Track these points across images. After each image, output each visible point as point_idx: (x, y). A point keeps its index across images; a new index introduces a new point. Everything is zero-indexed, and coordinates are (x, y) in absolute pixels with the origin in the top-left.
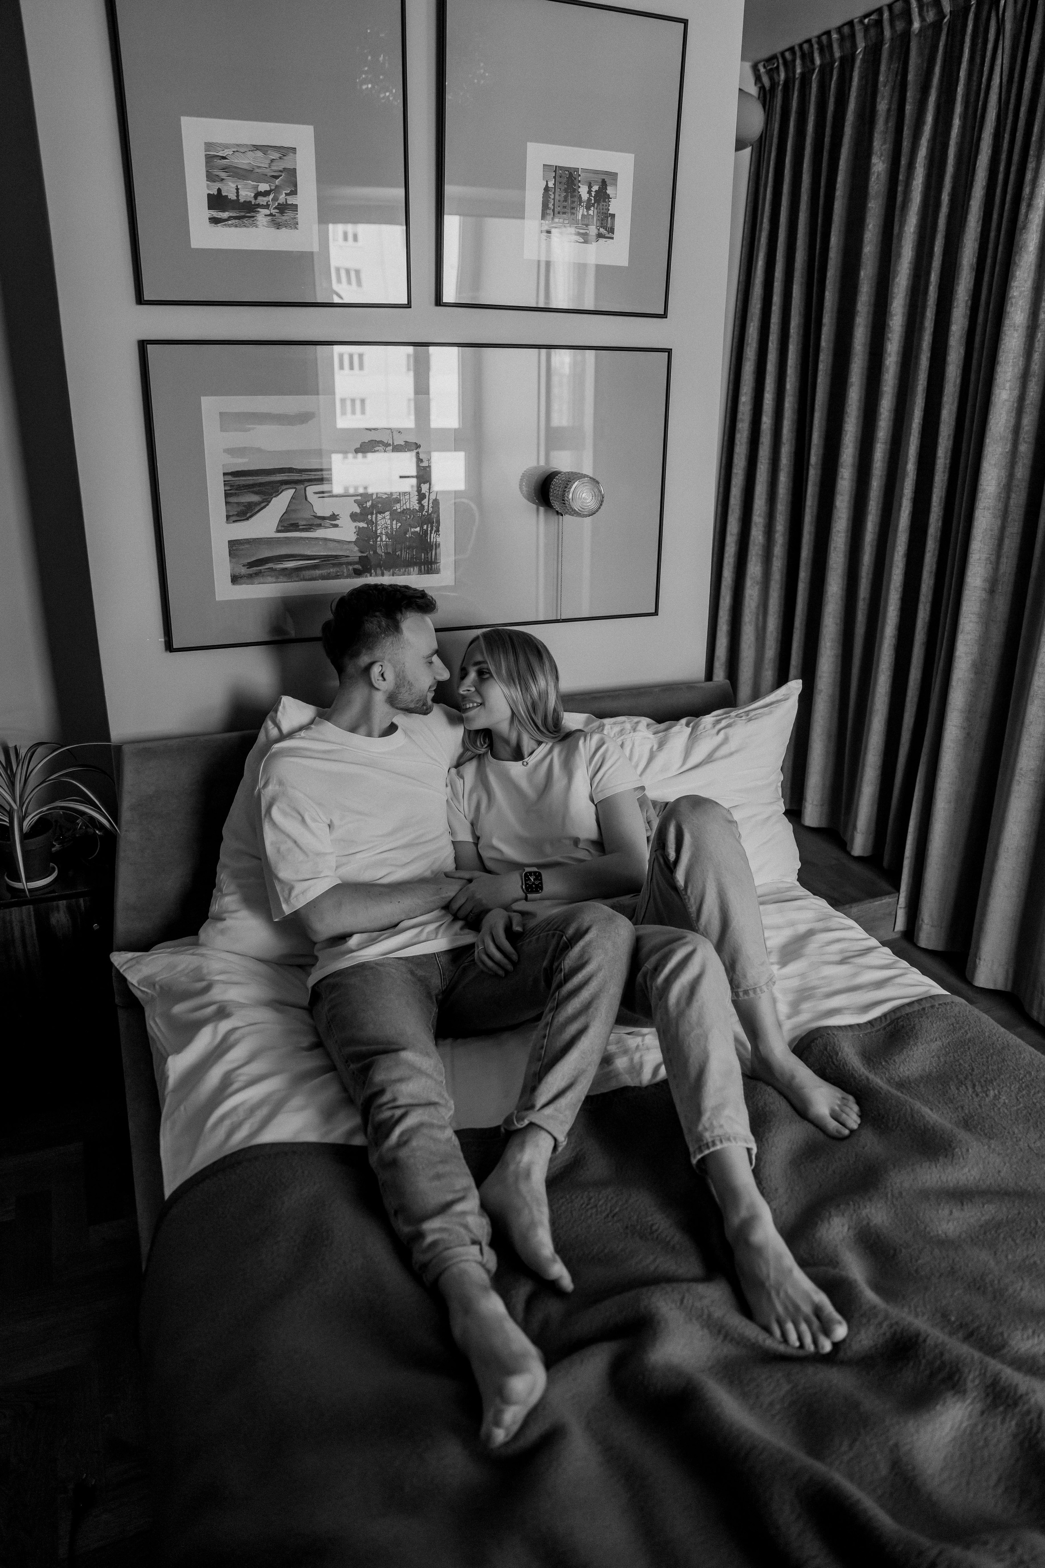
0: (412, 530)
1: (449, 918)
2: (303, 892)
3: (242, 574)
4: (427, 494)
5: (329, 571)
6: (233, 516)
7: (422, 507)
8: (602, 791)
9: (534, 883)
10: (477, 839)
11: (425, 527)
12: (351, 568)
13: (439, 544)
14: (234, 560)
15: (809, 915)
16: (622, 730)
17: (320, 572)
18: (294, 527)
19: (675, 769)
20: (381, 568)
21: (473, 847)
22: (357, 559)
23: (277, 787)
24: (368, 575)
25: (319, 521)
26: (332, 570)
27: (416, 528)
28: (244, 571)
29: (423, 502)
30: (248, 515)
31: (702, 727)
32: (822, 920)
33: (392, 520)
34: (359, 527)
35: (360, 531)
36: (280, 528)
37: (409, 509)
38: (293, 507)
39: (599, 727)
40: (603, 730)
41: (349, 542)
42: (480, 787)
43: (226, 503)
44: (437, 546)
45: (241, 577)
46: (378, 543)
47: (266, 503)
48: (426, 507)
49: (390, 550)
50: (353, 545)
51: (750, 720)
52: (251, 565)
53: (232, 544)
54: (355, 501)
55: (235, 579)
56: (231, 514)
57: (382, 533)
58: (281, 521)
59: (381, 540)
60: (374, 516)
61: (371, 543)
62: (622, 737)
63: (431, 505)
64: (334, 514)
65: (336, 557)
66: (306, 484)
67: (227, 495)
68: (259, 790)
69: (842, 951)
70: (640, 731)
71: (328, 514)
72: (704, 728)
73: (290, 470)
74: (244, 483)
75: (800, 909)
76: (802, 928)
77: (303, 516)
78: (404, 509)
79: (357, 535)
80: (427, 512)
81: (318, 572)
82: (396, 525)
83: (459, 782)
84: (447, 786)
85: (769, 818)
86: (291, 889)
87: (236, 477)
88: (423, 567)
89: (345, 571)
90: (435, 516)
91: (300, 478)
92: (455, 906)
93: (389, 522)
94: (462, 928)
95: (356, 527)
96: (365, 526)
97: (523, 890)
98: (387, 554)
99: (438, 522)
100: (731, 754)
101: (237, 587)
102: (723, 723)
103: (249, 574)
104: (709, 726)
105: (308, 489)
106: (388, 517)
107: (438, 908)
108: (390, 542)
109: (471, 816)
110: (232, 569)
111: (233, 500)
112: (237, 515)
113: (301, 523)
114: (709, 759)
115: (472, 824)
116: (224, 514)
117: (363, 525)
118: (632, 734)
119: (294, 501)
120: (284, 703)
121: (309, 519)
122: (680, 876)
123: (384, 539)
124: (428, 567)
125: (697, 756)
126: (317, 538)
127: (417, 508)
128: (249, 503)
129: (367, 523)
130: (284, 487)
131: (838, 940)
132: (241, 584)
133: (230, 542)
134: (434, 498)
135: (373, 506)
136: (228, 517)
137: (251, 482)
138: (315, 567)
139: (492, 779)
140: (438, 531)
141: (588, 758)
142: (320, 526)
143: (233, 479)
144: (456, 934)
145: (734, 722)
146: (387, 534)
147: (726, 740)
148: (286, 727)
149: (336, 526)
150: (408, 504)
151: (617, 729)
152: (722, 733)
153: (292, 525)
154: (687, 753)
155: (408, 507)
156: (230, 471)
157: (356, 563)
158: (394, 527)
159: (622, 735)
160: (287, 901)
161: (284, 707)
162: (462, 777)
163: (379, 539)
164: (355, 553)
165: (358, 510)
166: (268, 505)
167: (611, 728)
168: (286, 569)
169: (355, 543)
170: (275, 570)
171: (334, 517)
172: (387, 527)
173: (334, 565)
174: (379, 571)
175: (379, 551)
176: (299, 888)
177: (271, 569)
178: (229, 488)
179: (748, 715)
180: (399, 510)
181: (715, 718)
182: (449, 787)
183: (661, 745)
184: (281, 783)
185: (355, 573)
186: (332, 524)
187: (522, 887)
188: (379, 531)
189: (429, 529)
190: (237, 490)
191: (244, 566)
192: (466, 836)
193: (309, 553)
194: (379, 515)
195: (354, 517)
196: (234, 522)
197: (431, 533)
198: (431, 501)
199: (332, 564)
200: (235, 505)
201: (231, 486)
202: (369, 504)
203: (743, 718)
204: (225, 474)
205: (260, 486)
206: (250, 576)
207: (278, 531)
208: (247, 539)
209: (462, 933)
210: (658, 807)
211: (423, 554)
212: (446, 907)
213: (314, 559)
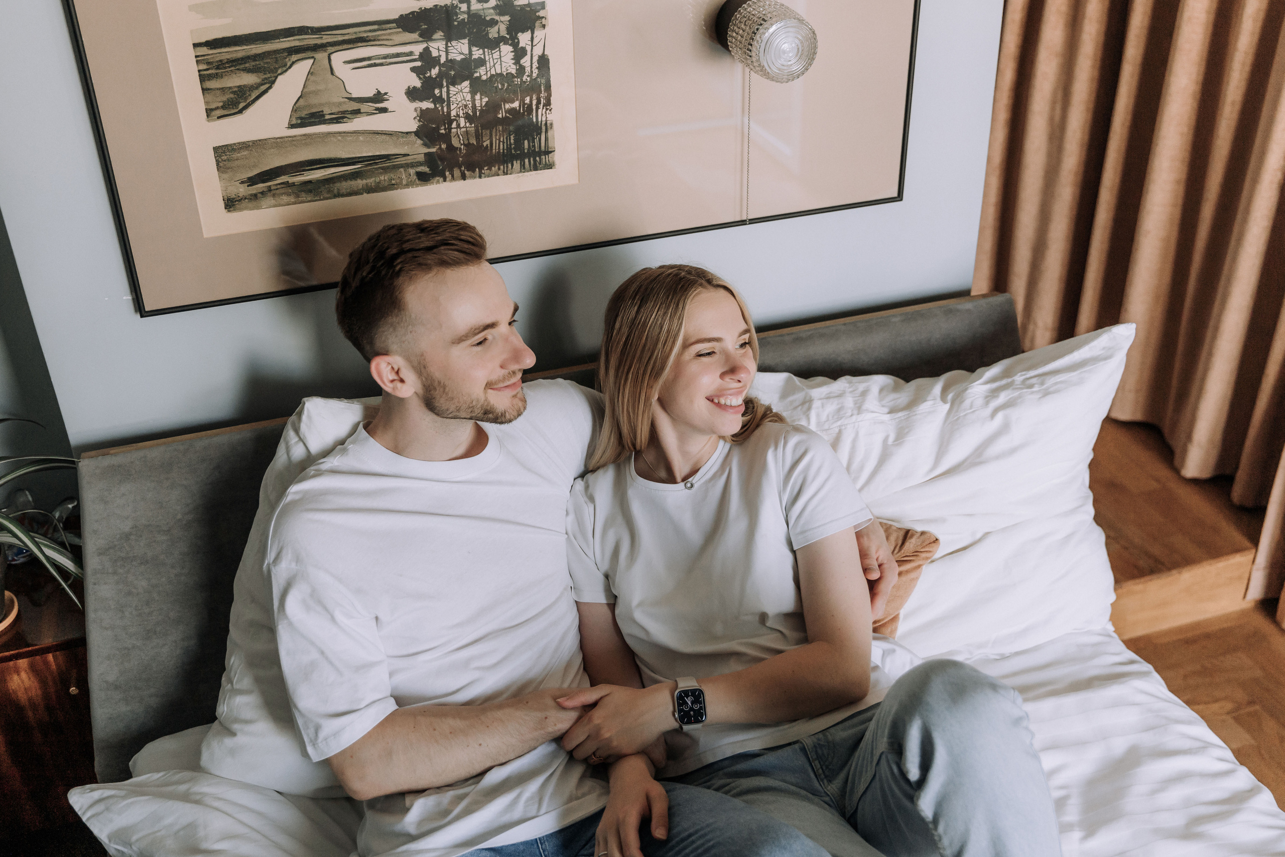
0: (507, 106)
1: (561, 760)
2: (336, 734)
3: (241, 195)
4: (529, 48)
5: (378, 180)
6: (217, 108)
7: (521, 70)
8: (803, 532)
9: (692, 709)
10: (613, 602)
11: (527, 100)
12: (412, 171)
13: (551, 124)
14: (225, 176)
15: (1130, 717)
16: (839, 410)
17: (364, 181)
18: (316, 118)
19: (922, 473)
20: (460, 168)
21: (606, 611)
22: (421, 158)
23: (293, 565)
24: (441, 179)
25: (355, 106)
26: (382, 178)
27: (513, 102)
28: (243, 190)
29: (522, 61)
30: (241, 105)
31: (967, 403)
32: (1153, 728)
33: (473, 93)
34: (421, 110)
35: (423, 115)
36: (294, 122)
37: (501, 75)
38: (311, 88)
39: (803, 403)
40: (809, 409)
41: (407, 133)
42: (620, 519)
43: (203, 90)
44: (548, 126)
45: (240, 201)
46: (453, 130)
47: (267, 86)
48: (528, 69)
49: (473, 141)
50: (413, 138)
51: (1046, 393)
52: (252, 181)
53: (220, 151)
54: (413, 69)
55: (231, 204)
56: (213, 106)
57: (458, 116)
58: (295, 110)
59: (458, 126)
60: (444, 90)
61: (443, 131)
62: (839, 423)
63: (535, 65)
64: (379, 92)
65: (387, 157)
66: (330, 49)
67: (203, 78)
68: (269, 565)
69: (1188, 803)
70: (868, 411)
71: (370, 93)
72: (971, 407)
73: (303, 30)
74: (228, 57)
75: (1117, 704)
76: (1119, 746)
77: (330, 102)
78: (492, 76)
79: (419, 121)
80: (530, 76)
81: (360, 183)
82: (481, 101)
83: (588, 510)
84: (567, 514)
85: (1068, 537)
86: (317, 729)
87: (215, 48)
88: (527, 161)
89: (404, 176)
90: (543, 81)
91: (319, 42)
92: (571, 744)
93: (469, 97)
94: (583, 778)
95: (416, 110)
96: (431, 106)
97: (676, 719)
98: (468, 145)
99: (548, 87)
100: (1013, 451)
101: (235, 215)
102: (1003, 397)
103: (251, 195)
104: (979, 402)
105: (333, 57)
106: (467, 90)
107: (543, 743)
108: (472, 128)
109: (605, 566)
110: (225, 189)
111: (212, 84)
112: (223, 107)
113: (327, 111)
114: (975, 459)
115: (607, 576)
116: (203, 107)
117: (427, 105)
118: (854, 417)
119: (312, 78)
120: (308, 410)
121: (340, 104)
122: (926, 804)
123: (462, 124)
124: (535, 161)
125: (958, 452)
126: (355, 132)
127: (514, 72)
128: (239, 87)
129: (434, 102)
130: (294, 58)
131: (1182, 777)
132: (241, 210)
133: (214, 148)
134: (540, 53)
135: (440, 75)
136: (209, 112)
137: (240, 55)
138: (355, 175)
139: (637, 509)
140: (548, 103)
141: (782, 477)
142: (357, 112)
143: (211, 52)
144: (571, 799)
145: (1019, 397)
146: (467, 117)
147: (1005, 429)
148: (316, 445)
149: (384, 110)
150: (498, 67)
151: (831, 407)
152: (1000, 416)
153: (313, 115)
154: (943, 446)
155: (499, 71)
156: (203, 40)
157: (420, 164)
158: (478, 103)
159: (840, 419)
160: (314, 744)
161: (309, 417)
162: (591, 499)
163: (454, 125)
164: (418, 150)
165: (418, 83)
166: (270, 88)
167: (823, 406)
168: (310, 182)
169: (417, 133)
170: (293, 184)
171: (379, 97)
172: (466, 106)
173: (385, 170)
174: (457, 172)
175: (455, 142)
176: (329, 726)
177: (287, 184)
178: (205, 67)
179: (1042, 384)
180: (484, 78)
181: (988, 386)
182: (571, 517)
183: (901, 434)
184: (298, 559)
185: (419, 179)
186: (377, 109)
187: (674, 715)
188: (453, 113)
189: (534, 102)
190: (218, 68)
191: (242, 183)
192: (596, 596)
193: (344, 155)
194: (452, 88)
195: (412, 94)
196: (219, 118)
197: (537, 108)
198: (535, 59)
199: (382, 168)
200: (219, 92)
201: (208, 63)
202: (435, 72)
203: (1036, 389)
204: (195, 45)
205: (255, 60)
206: (254, 197)
207: (292, 126)
208: (244, 143)
209: (580, 793)
210: (893, 538)
211: (526, 142)
212: (559, 740)
213: (353, 164)
